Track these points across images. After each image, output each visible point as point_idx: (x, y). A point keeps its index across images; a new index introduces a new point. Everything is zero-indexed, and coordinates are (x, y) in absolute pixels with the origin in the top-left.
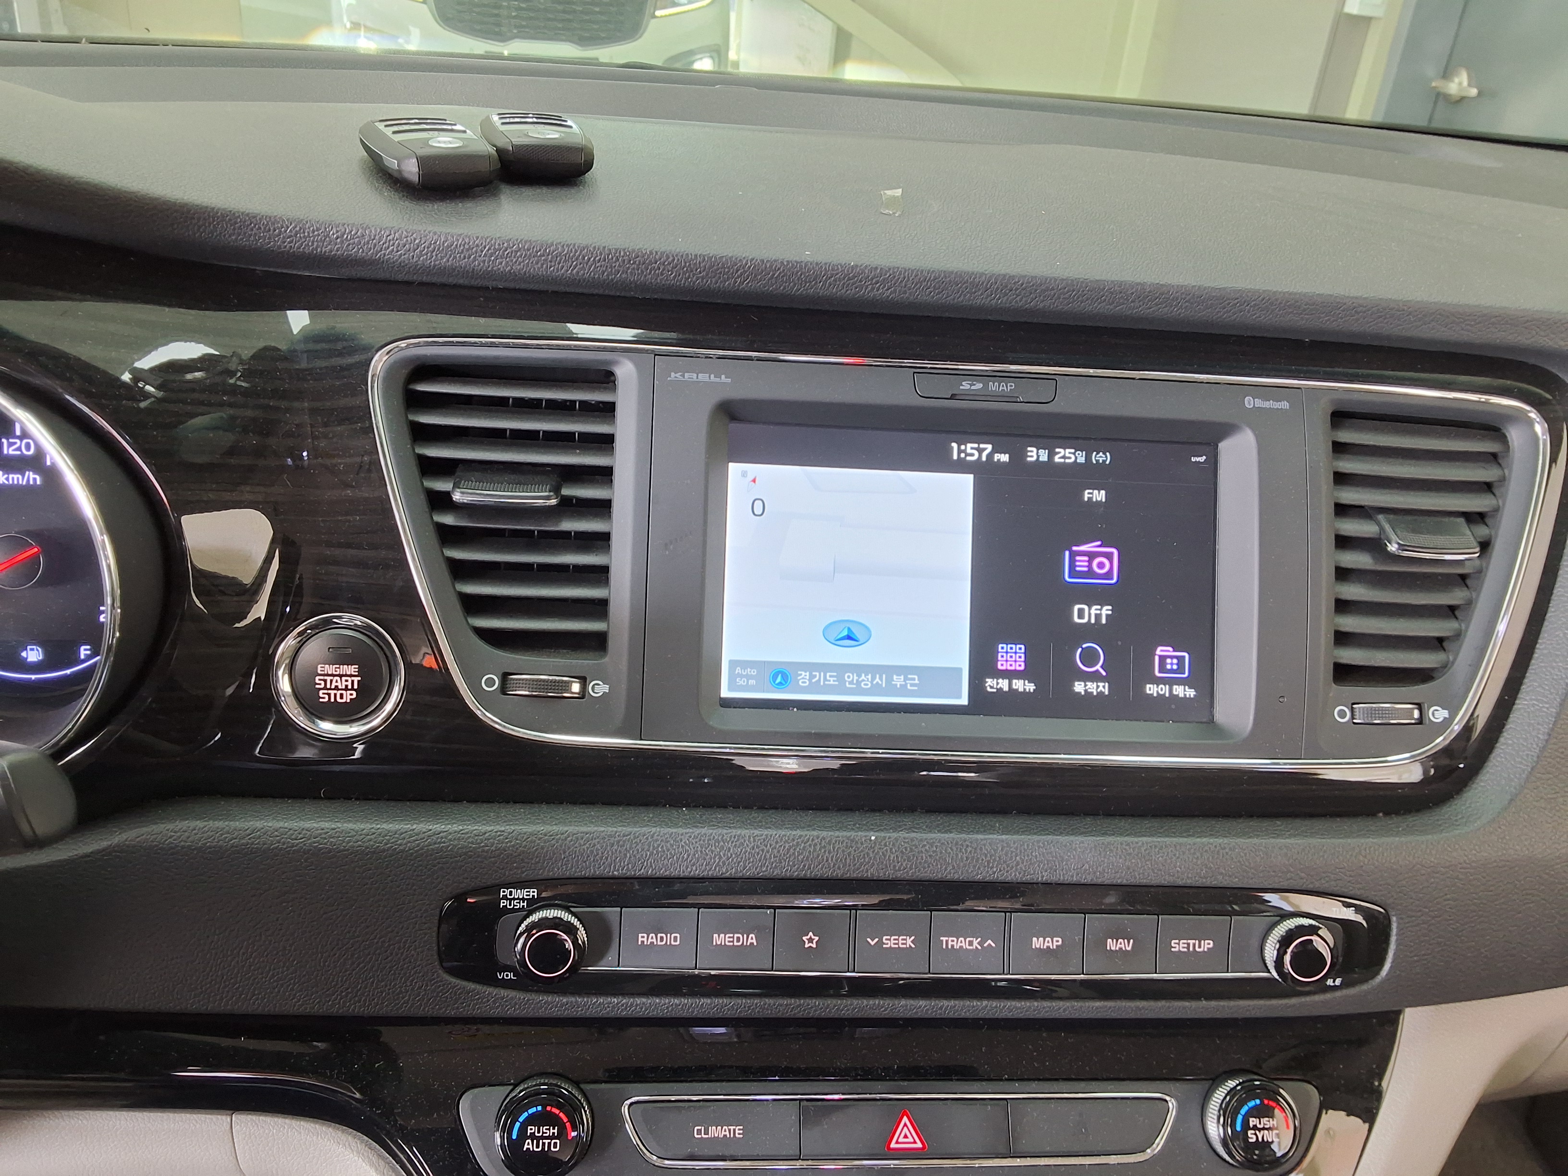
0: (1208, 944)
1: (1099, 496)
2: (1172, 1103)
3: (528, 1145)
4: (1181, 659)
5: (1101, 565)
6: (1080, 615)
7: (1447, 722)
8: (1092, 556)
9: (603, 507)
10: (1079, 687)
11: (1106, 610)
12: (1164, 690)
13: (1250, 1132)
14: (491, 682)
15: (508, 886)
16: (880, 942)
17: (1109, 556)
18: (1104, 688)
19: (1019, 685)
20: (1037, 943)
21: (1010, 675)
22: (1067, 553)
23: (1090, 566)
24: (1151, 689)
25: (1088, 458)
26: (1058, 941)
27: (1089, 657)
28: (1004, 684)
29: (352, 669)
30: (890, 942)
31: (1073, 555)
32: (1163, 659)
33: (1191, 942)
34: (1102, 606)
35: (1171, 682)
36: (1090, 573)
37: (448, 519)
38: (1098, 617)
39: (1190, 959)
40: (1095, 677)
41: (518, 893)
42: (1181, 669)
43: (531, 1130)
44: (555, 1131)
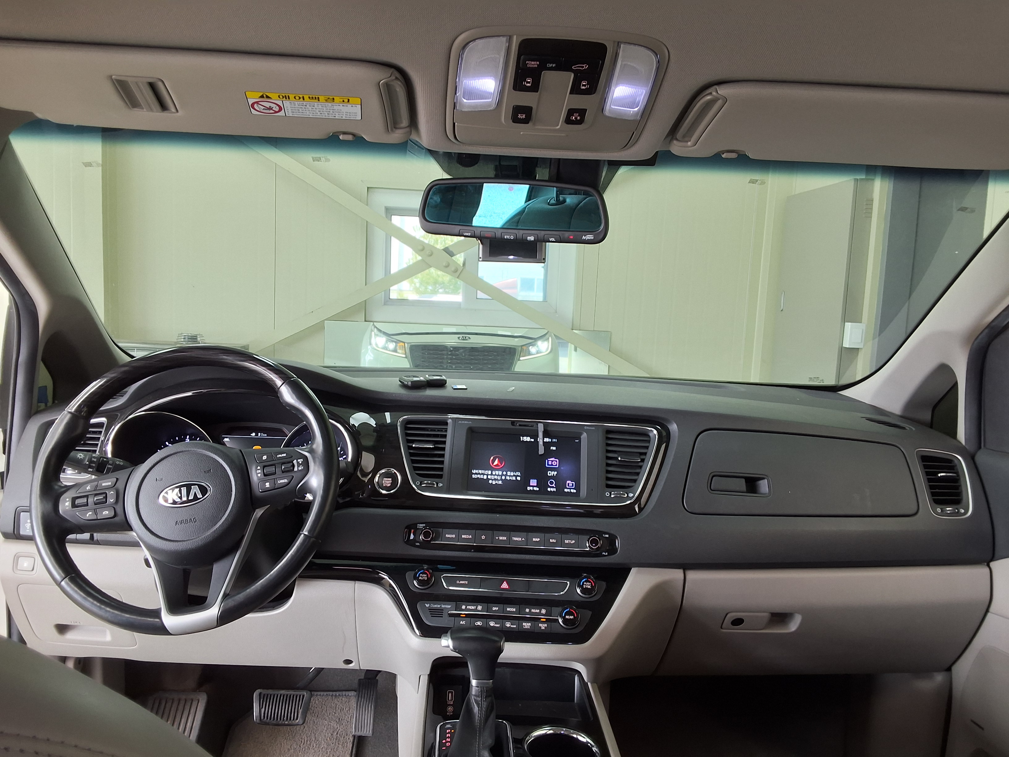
0: (574, 542)
1: (554, 448)
2: (568, 583)
3: (420, 578)
4: (573, 484)
5: (554, 463)
6: (550, 473)
7: (633, 497)
8: (552, 461)
9: (443, 449)
10: (549, 489)
11: (556, 473)
12: (569, 490)
13: (584, 586)
14: (418, 483)
15: (419, 524)
16: (499, 538)
17: (556, 461)
18: (555, 490)
19: (535, 489)
20: (534, 540)
21: (533, 486)
22: (547, 461)
23: (552, 463)
24: (566, 490)
25: (552, 440)
26: (539, 539)
27: (552, 483)
28: (531, 488)
29: (390, 479)
30: (501, 538)
31: (548, 461)
32: (568, 484)
33: (570, 541)
34: (555, 471)
35: (570, 489)
36: (552, 465)
37: (411, 451)
38: (554, 475)
39: (569, 545)
40: (553, 487)
41: (421, 525)
42: (573, 486)
43: (421, 575)
44: (426, 575)
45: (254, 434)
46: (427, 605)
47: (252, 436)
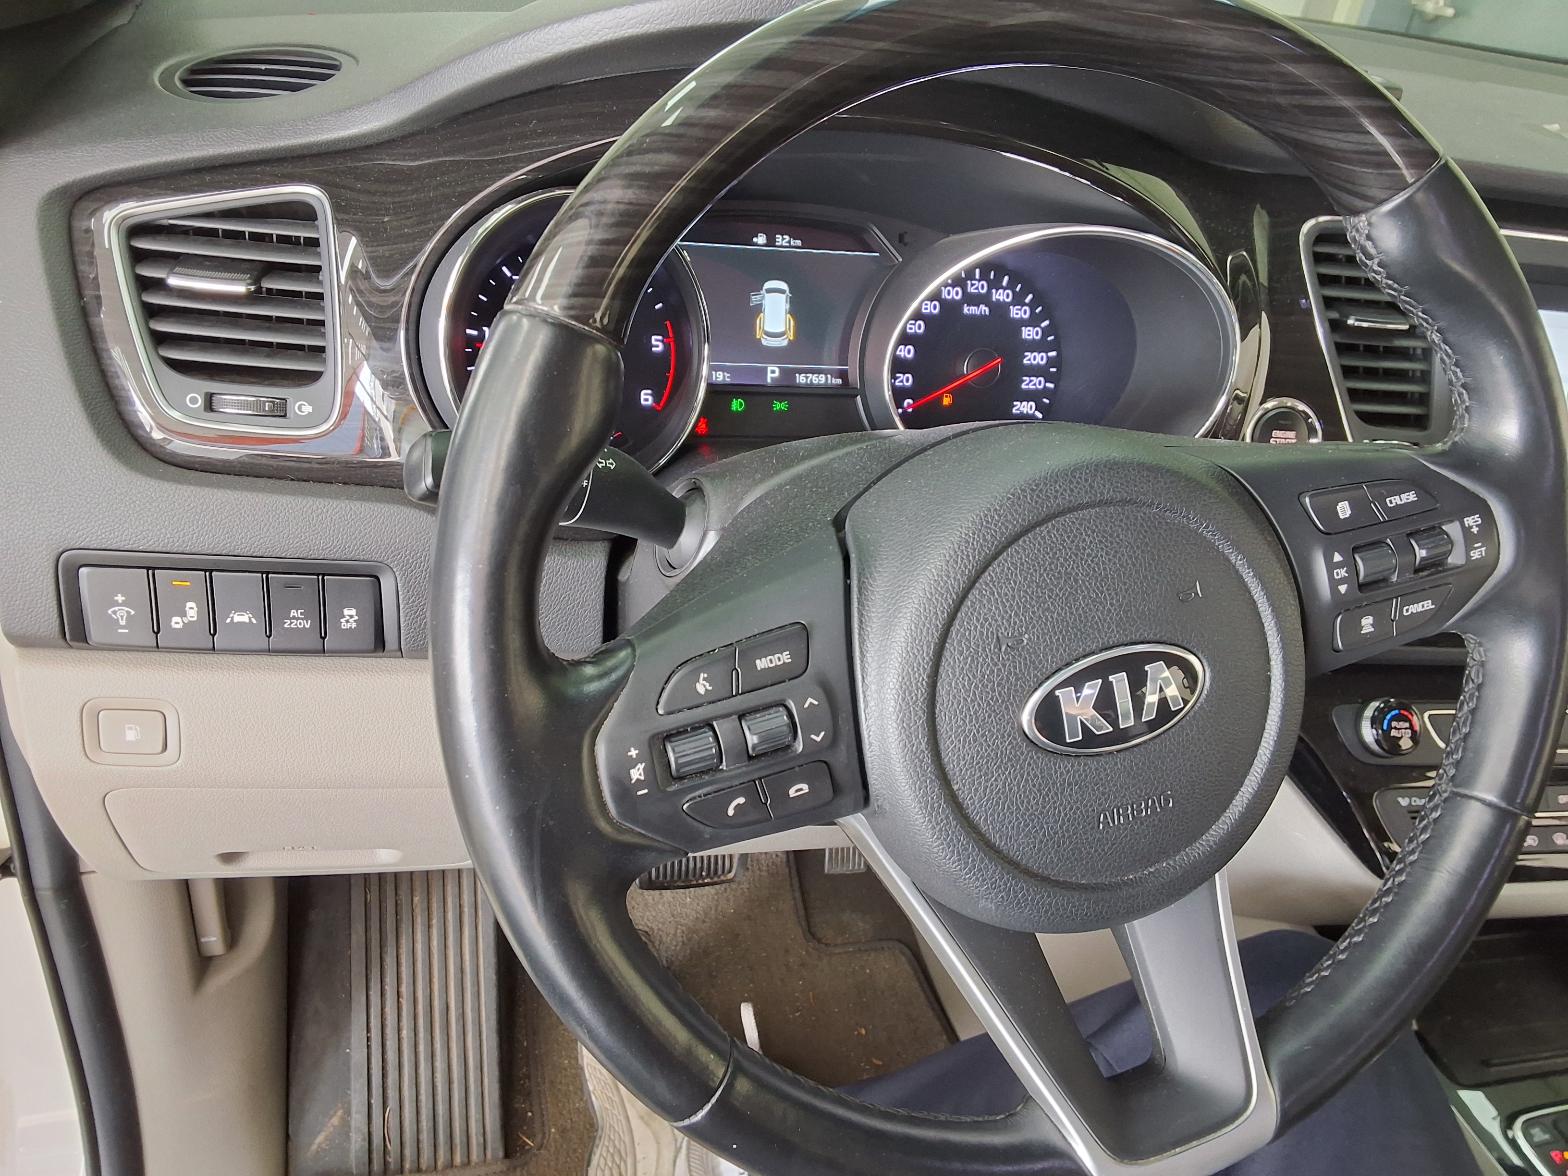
3: (1393, 732)
37: (1338, 339)
43: (1394, 724)
44: (1407, 725)
45: (761, 239)
46: (1404, 802)
47: (756, 244)
